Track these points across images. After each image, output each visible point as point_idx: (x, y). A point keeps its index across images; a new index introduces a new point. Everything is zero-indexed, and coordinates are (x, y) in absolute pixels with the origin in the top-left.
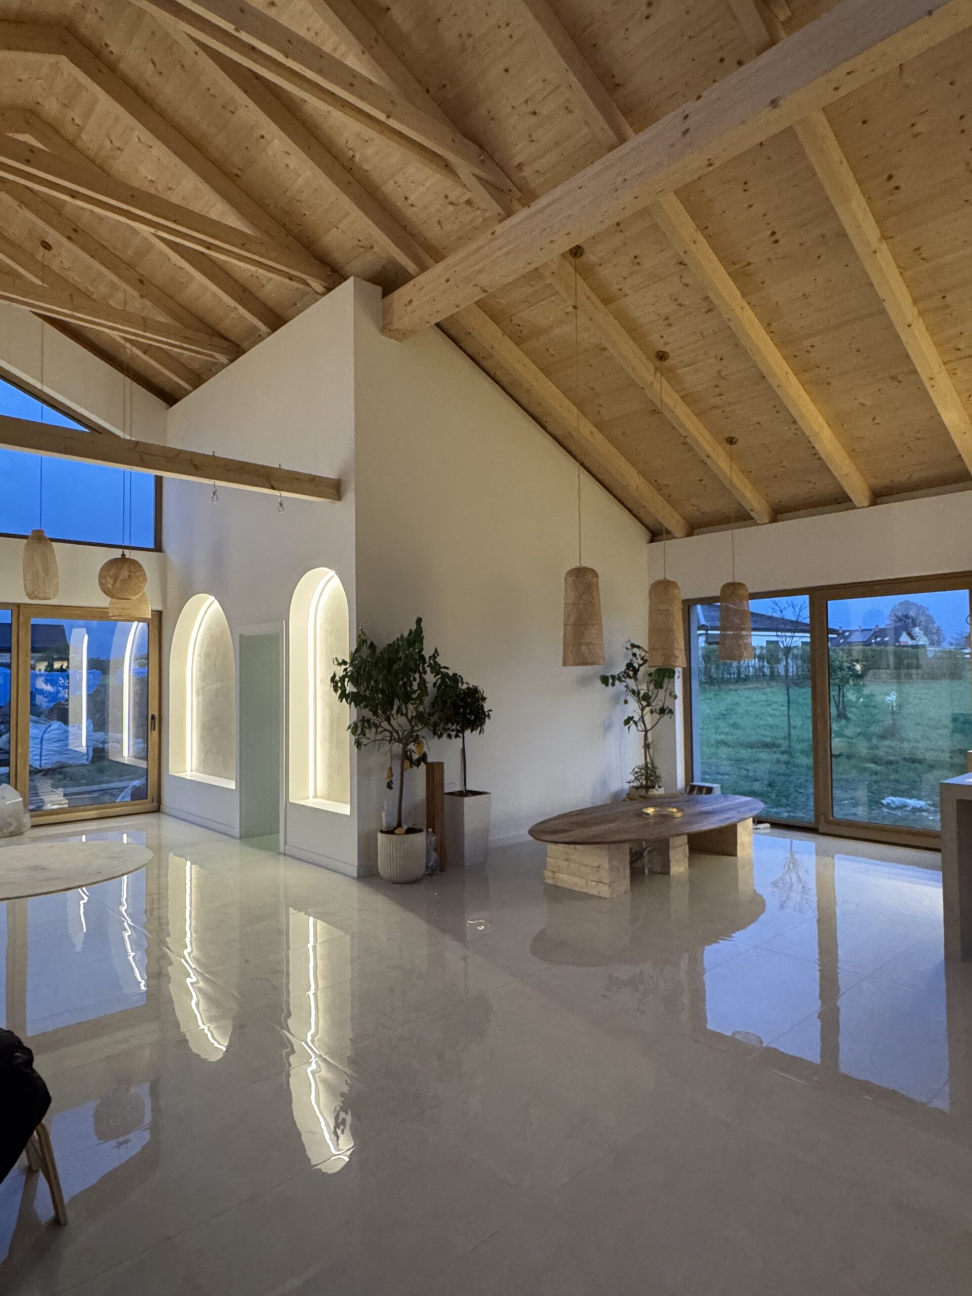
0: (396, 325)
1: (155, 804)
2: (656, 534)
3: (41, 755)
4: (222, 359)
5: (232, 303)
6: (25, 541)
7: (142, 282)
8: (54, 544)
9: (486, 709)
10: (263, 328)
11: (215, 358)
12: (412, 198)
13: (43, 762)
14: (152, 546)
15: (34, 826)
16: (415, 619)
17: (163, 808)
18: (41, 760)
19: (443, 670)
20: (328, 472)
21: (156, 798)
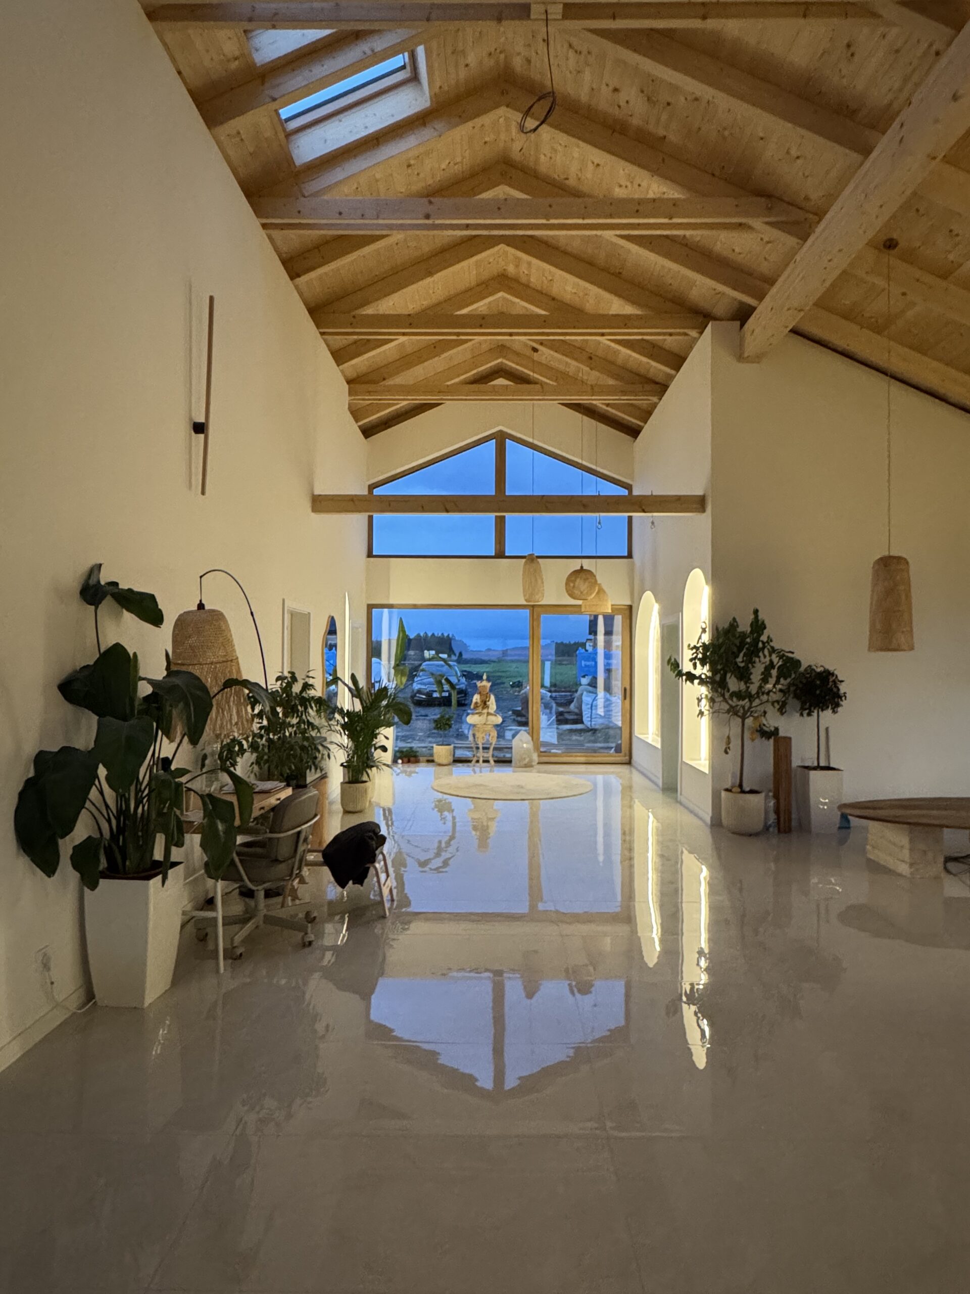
0: (746, 355)
1: (627, 758)
3: (591, 718)
4: (655, 399)
5: (644, 359)
6: (524, 560)
7: (591, 358)
8: (540, 560)
9: (842, 692)
10: (673, 372)
11: (649, 400)
12: (737, 250)
13: (593, 723)
14: (626, 554)
15: (539, 763)
16: (752, 612)
17: (633, 762)
18: (591, 721)
20: (697, 490)
21: (627, 752)
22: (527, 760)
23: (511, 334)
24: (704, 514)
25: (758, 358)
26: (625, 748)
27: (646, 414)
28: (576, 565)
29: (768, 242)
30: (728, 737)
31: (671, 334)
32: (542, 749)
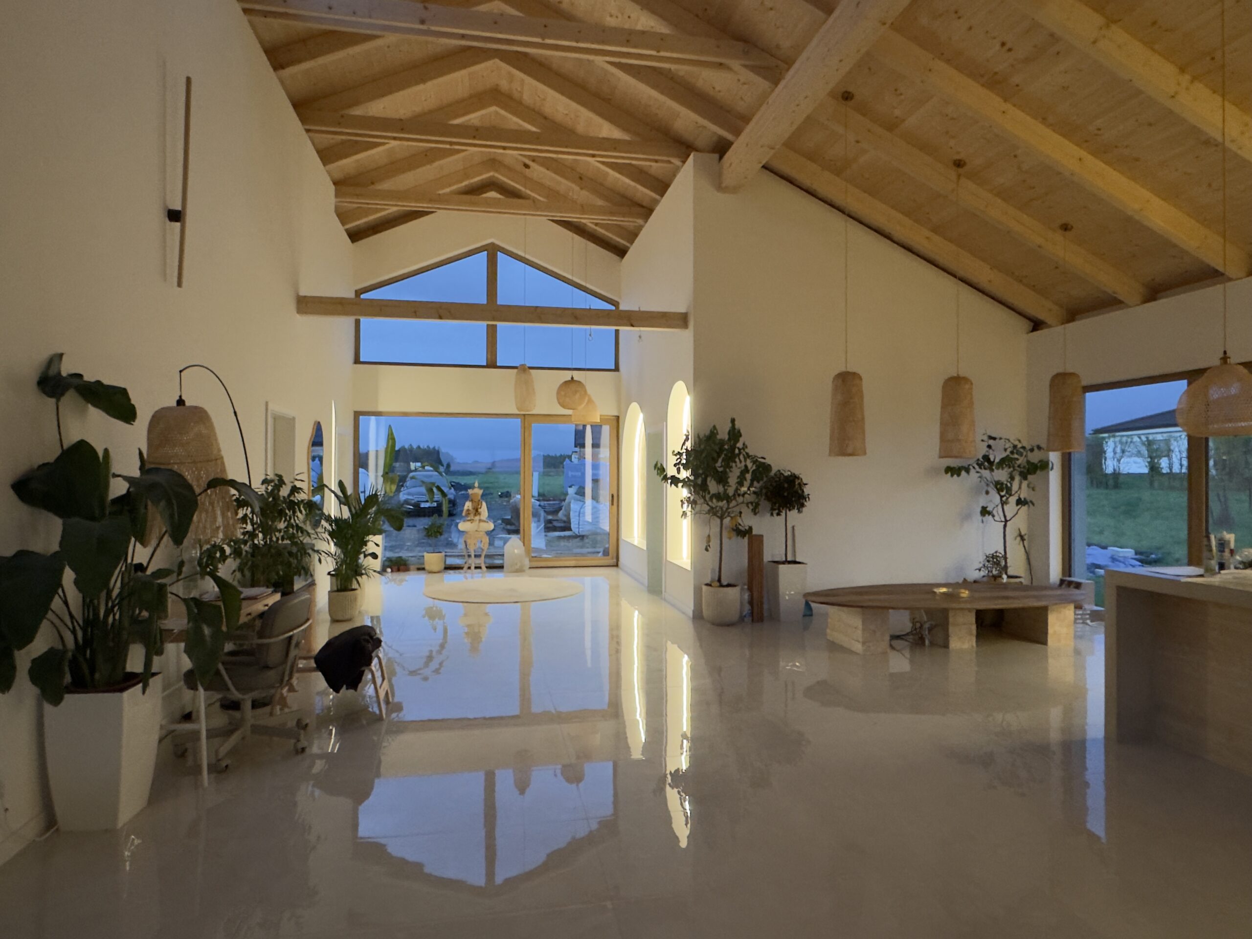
0: (724, 185)
1: (615, 560)
2: (1037, 325)
3: (579, 525)
4: (640, 221)
5: (633, 184)
6: (515, 371)
7: (581, 178)
8: (532, 371)
9: (806, 493)
10: (657, 197)
11: (635, 222)
12: (718, 88)
13: (581, 530)
14: (613, 367)
15: (530, 568)
16: (729, 420)
17: (620, 563)
19: (760, 460)
20: (680, 307)
21: (615, 555)
22: (519, 565)
23: (504, 148)
24: (687, 331)
25: (733, 190)
26: (612, 551)
27: (633, 235)
28: (567, 376)
29: (744, 84)
30: (709, 536)
31: (656, 161)
32: (533, 555)
